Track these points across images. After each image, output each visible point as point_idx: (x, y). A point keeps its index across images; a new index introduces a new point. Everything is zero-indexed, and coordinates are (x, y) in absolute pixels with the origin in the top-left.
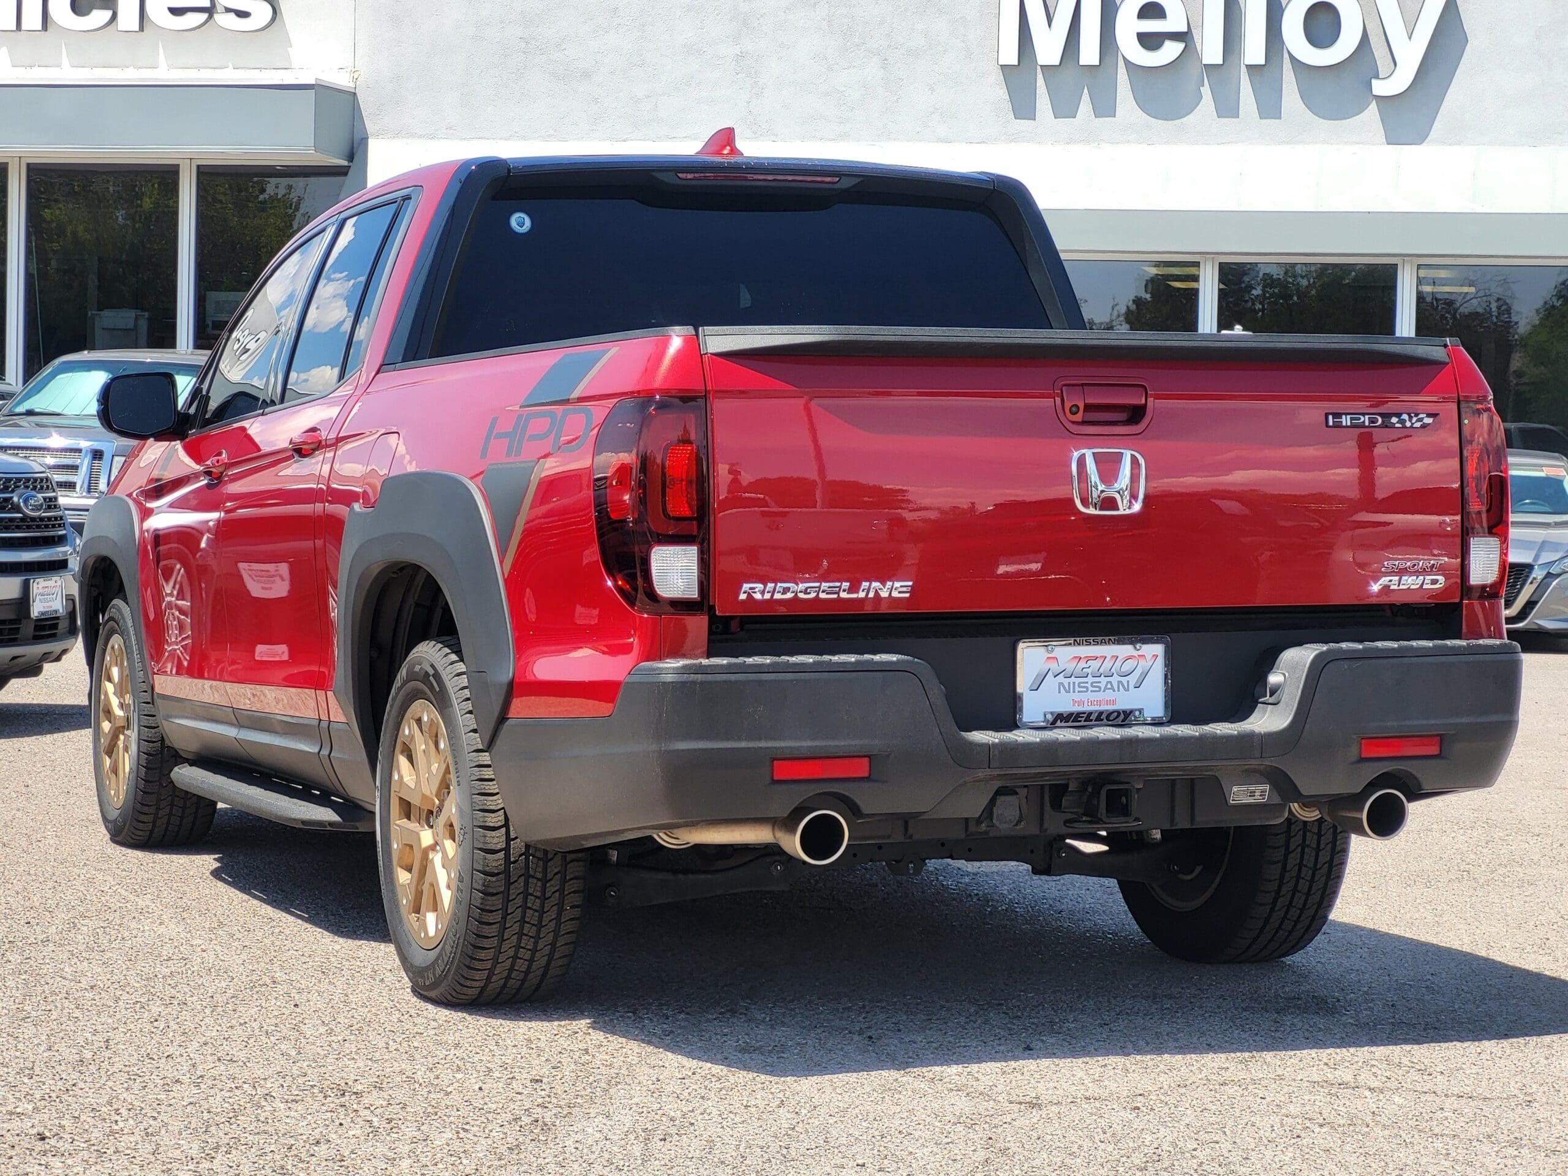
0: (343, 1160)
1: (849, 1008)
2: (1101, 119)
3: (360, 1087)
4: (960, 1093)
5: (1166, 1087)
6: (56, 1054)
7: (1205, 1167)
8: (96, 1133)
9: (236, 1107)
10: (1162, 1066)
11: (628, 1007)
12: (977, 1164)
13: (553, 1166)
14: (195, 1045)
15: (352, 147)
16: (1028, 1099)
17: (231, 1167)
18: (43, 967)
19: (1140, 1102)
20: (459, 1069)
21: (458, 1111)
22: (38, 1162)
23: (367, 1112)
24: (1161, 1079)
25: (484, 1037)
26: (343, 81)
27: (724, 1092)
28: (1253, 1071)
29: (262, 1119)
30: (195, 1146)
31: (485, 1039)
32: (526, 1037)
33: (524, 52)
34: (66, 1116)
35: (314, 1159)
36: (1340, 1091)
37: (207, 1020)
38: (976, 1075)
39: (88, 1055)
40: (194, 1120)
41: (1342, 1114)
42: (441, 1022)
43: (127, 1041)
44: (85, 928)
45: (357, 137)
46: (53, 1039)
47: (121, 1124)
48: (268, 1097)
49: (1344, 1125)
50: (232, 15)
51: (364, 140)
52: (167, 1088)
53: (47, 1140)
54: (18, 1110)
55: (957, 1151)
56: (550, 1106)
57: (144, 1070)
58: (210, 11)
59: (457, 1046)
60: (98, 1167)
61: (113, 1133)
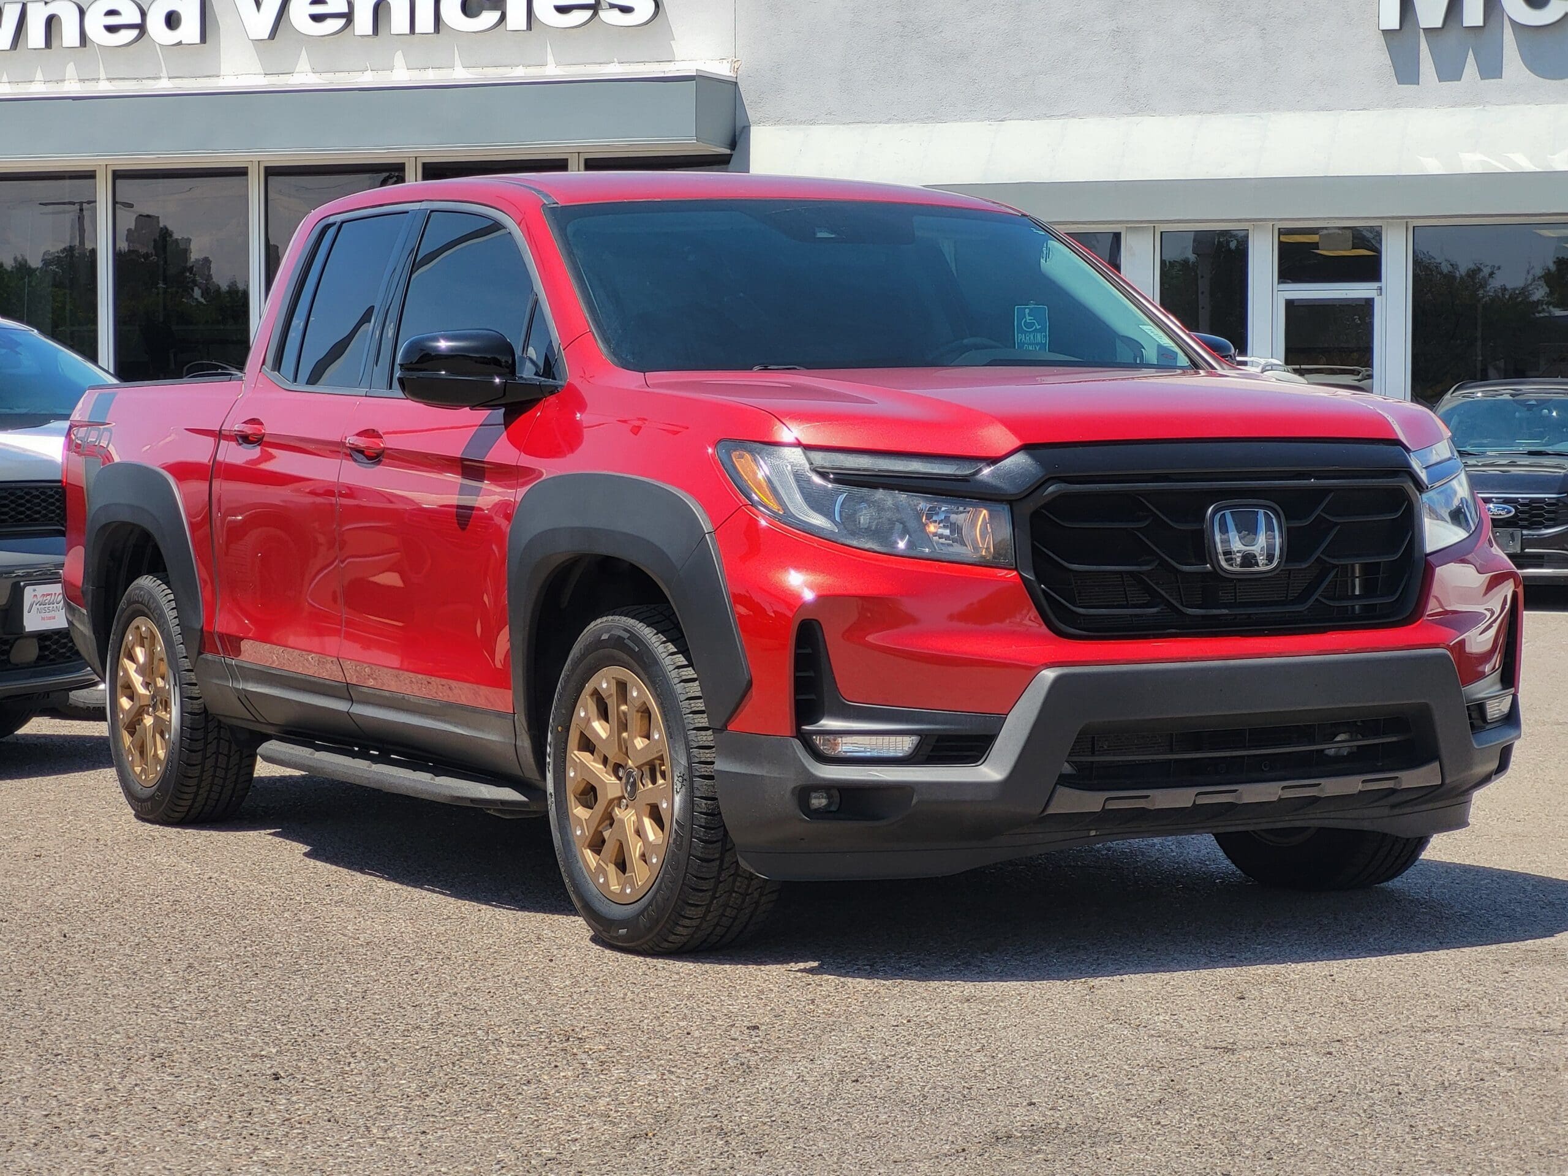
0: (547, 1099)
1: (1084, 960)
2: (1487, 81)
3: (585, 1034)
4: (1159, 1039)
5: (1367, 1034)
6: (314, 1003)
7: (1376, 1108)
8: (327, 1073)
9: (464, 1050)
10: (1371, 1014)
11: (868, 960)
12: (1149, 1104)
13: (742, 1104)
14: (446, 995)
15: (735, 136)
16: (1224, 1044)
17: (441, 1104)
18: (329, 925)
19: (1335, 1048)
20: (685, 1018)
21: (670, 1054)
22: (265, 1098)
23: (584, 1056)
24: (1364, 1027)
25: (720, 988)
26: (722, 70)
27: (931, 1038)
28: (1461, 1019)
29: (485, 1061)
30: (414, 1086)
31: (720, 991)
32: (759, 988)
33: (901, 36)
34: (305, 1059)
35: (520, 1097)
36: (1543, 1037)
37: (464, 973)
38: (1181, 1022)
39: (343, 1003)
40: (422, 1062)
41: (1535, 1058)
42: (682, 975)
43: (383, 992)
44: (380, 891)
45: (739, 125)
46: (316, 989)
47: (353, 1066)
48: (496, 1042)
49: (1533, 1069)
50: (616, 12)
51: (746, 129)
52: (406, 1033)
53: (281, 1080)
54: (263, 1053)
55: (1134, 1092)
56: (759, 1051)
57: (391, 1017)
58: (595, 8)
59: (690, 996)
60: (319, 1103)
61: (343, 1073)
